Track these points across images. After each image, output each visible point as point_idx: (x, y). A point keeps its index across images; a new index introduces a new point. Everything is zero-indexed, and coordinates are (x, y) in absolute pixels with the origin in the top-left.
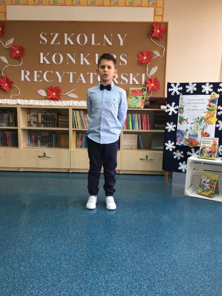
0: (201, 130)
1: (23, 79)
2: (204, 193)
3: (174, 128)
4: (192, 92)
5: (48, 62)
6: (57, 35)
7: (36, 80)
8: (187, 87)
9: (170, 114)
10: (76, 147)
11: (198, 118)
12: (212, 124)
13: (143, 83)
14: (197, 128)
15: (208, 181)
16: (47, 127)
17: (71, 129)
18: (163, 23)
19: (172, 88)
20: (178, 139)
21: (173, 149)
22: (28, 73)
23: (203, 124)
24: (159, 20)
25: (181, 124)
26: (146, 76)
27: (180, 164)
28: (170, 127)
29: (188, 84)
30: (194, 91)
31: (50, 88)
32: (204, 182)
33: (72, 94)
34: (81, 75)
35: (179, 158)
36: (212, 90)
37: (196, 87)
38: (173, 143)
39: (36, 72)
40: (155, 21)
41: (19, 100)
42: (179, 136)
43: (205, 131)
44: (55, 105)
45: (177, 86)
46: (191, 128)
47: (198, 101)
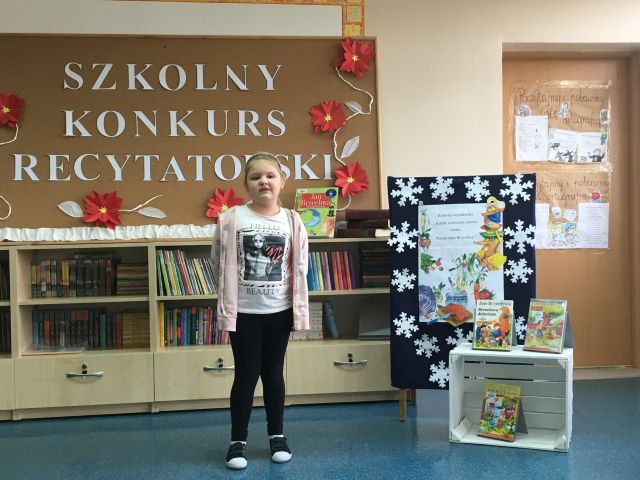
0: (473, 285)
1: (18, 177)
2: (494, 432)
3: (412, 282)
4: (444, 198)
5: (85, 133)
6: (108, 68)
7: (53, 177)
8: (432, 186)
9: (400, 249)
10: (166, 345)
11: (465, 257)
12: (495, 268)
13: (328, 176)
14: (464, 279)
15: (499, 403)
16: (86, 295)
17: (153, 298)
18: (365, 40)
19: (398, 188)
20: (424, 308)
21: (412, 332)
22: (34, 161)
23: (476, 270)
24: (354, 32)
25: (426, 271)
26: (333, 159)
27: (433, 367)
28: (402, 280)
29: (434, 180)
30: (449, 196)
31: (93, 196)
32: (492, 405)
33: (149, 208)
34: (173, 162)
35: (429, 355)
36: (487, 193)
37: (452, 186)
38: (412, 318)
39: (53, 158)
40: (347, 35)
41: (9, 230)
42: (425, 301)
43: (483, 285)
44: (108, 238)
45: (411, 184)
46: (451, 282)
47: (461, 219)
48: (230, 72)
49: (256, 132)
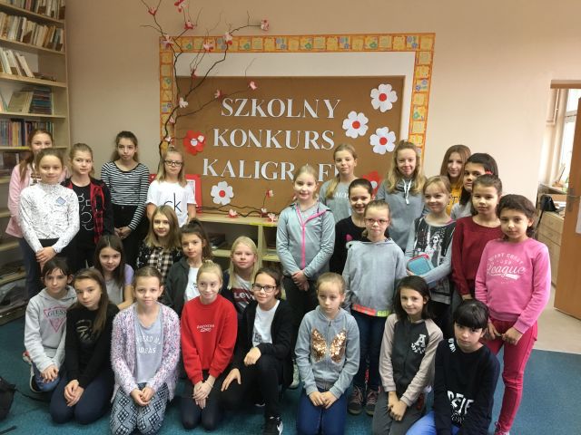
48: (306, 104)
49: (316, 147)
